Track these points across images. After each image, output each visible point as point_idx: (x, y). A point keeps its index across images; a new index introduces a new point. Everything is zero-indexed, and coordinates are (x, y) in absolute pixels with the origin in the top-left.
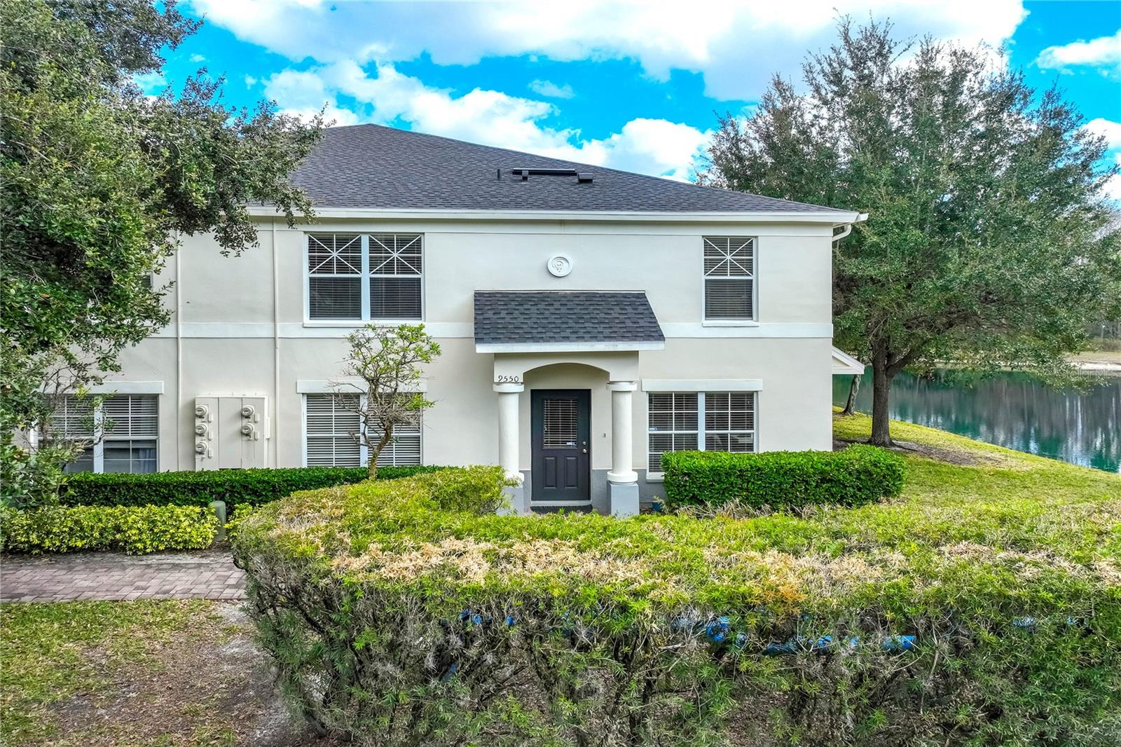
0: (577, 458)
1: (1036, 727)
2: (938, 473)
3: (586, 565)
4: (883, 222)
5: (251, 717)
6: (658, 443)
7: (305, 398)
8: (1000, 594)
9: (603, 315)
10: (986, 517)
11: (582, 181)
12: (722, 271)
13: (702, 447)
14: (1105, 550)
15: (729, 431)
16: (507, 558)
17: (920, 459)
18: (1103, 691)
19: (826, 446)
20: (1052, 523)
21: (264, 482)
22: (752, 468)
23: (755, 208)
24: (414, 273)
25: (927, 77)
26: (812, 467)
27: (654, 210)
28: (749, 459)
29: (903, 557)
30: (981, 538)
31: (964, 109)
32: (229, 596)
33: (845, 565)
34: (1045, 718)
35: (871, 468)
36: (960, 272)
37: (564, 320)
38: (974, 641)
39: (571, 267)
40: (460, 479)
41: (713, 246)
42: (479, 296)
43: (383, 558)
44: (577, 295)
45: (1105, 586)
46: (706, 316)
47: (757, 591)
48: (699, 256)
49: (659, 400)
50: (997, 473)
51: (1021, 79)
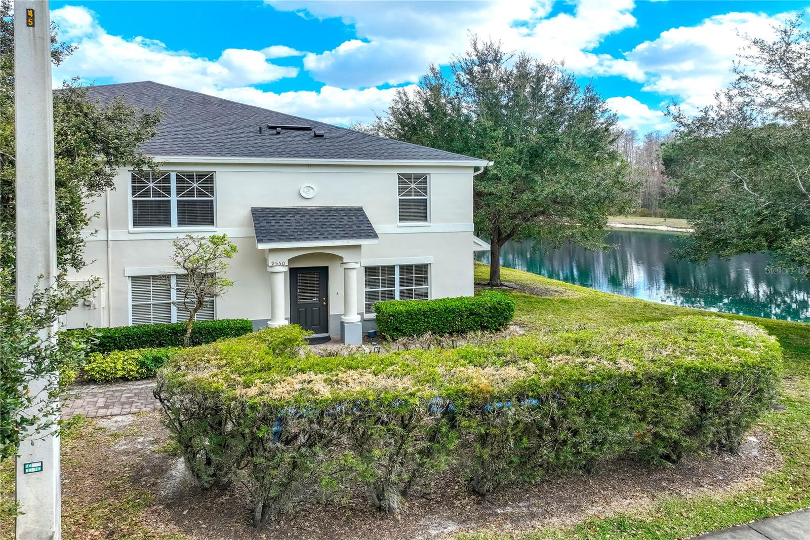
0: (319, 309)
1: (593, 437)
2: (530, 302)
3: (381, 382)
4: (499, 162)
5: (154, 484)
6: (370, 296)
7: (131, 278)
8: (579, 379)
9: (338, 223)
10: (569, 340)
11: (316, 136)
12: (409, 194)
13: (397, 297)
14: (622, 354)
15: (414, 287)
16: (337, 382)
17: (519, 294)
18: (621, 418)
19: (468, 292)
20: (598, 341)
21: (108, 337)
22: (430, 309)
23: (428, 157)
24: (208, 196)
25: (523, 75)
26: (465, 307)
27: (368, 158)
28: (428, 304)
29: (534, 365)
30: (568, 352)
31: (545, 96)
32: (103, 414)
33: (507, 370)
34: (597, 432)
35: (497, 306)
36: (542, 191)
37: (314, 226)
38: (568, 401)
39: (315, 193)
40: (281, 336)
41: (404, 179)
42: (254, 211)
43: (265, 387)
44: (320, 209)
45: (622, 371)
46: (400, 220)
47: (469, 388)
48: (396, 185)
49: (371, 271)
50: (562, 300)
51: (573, 80)
